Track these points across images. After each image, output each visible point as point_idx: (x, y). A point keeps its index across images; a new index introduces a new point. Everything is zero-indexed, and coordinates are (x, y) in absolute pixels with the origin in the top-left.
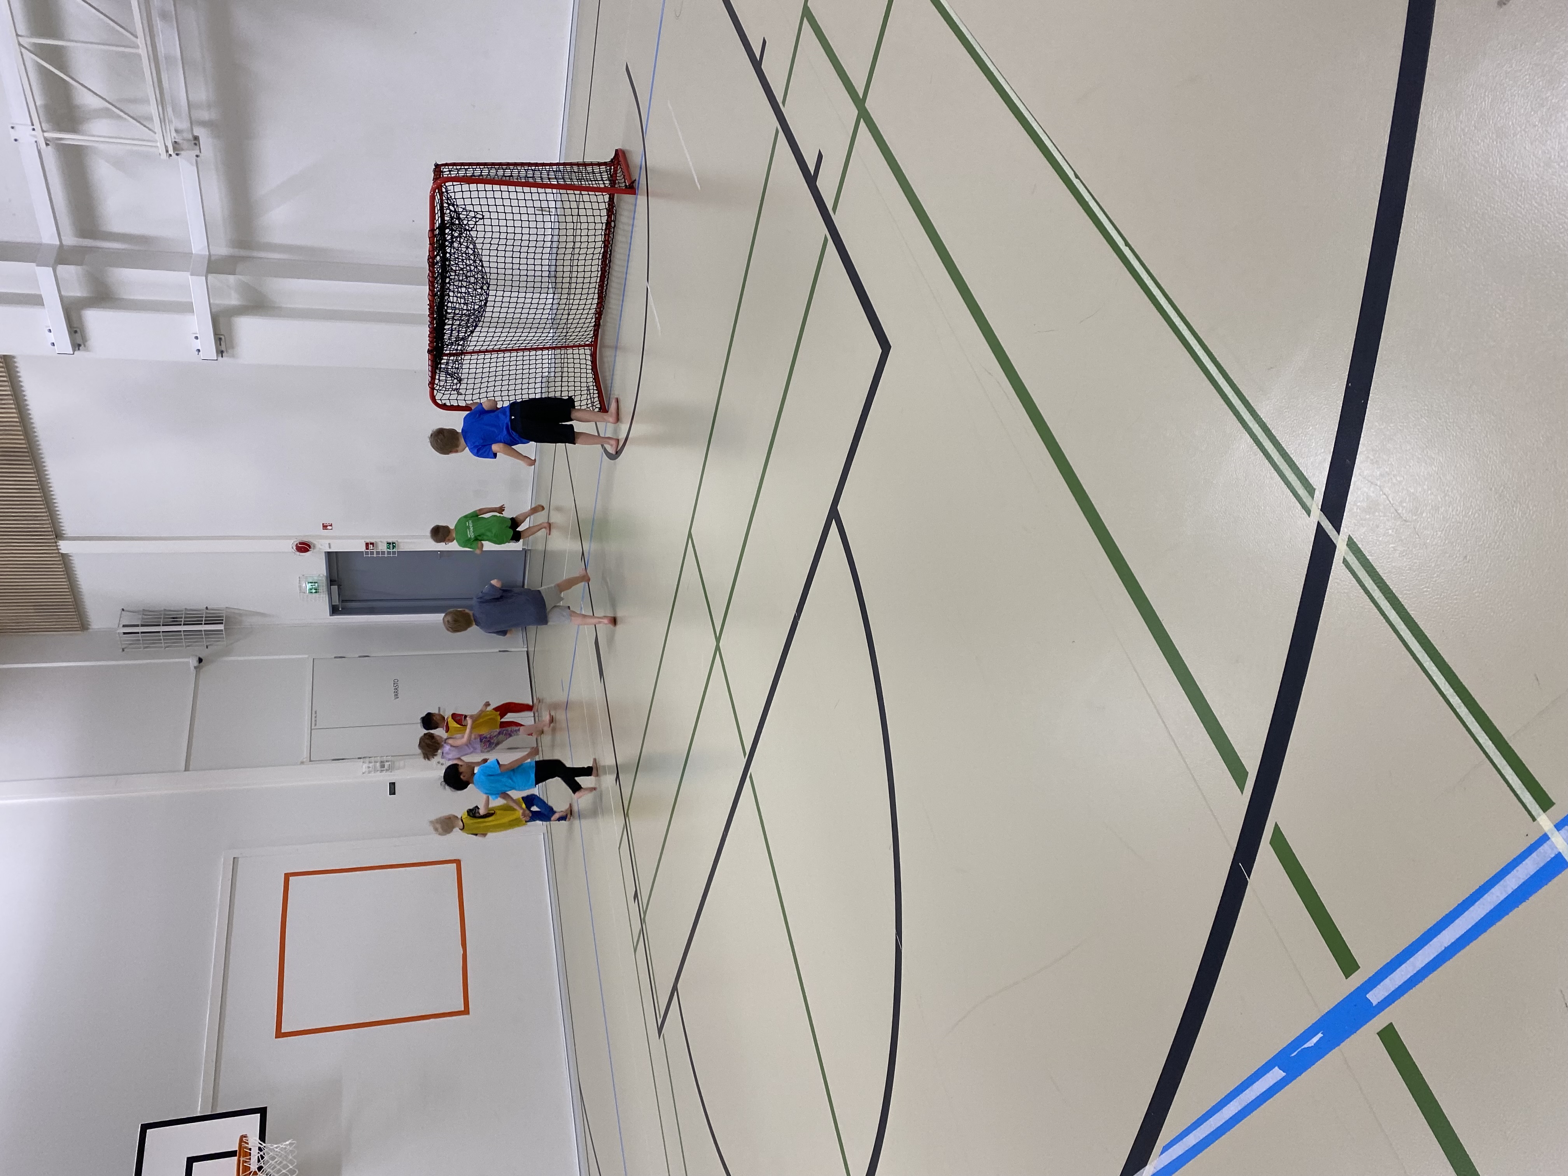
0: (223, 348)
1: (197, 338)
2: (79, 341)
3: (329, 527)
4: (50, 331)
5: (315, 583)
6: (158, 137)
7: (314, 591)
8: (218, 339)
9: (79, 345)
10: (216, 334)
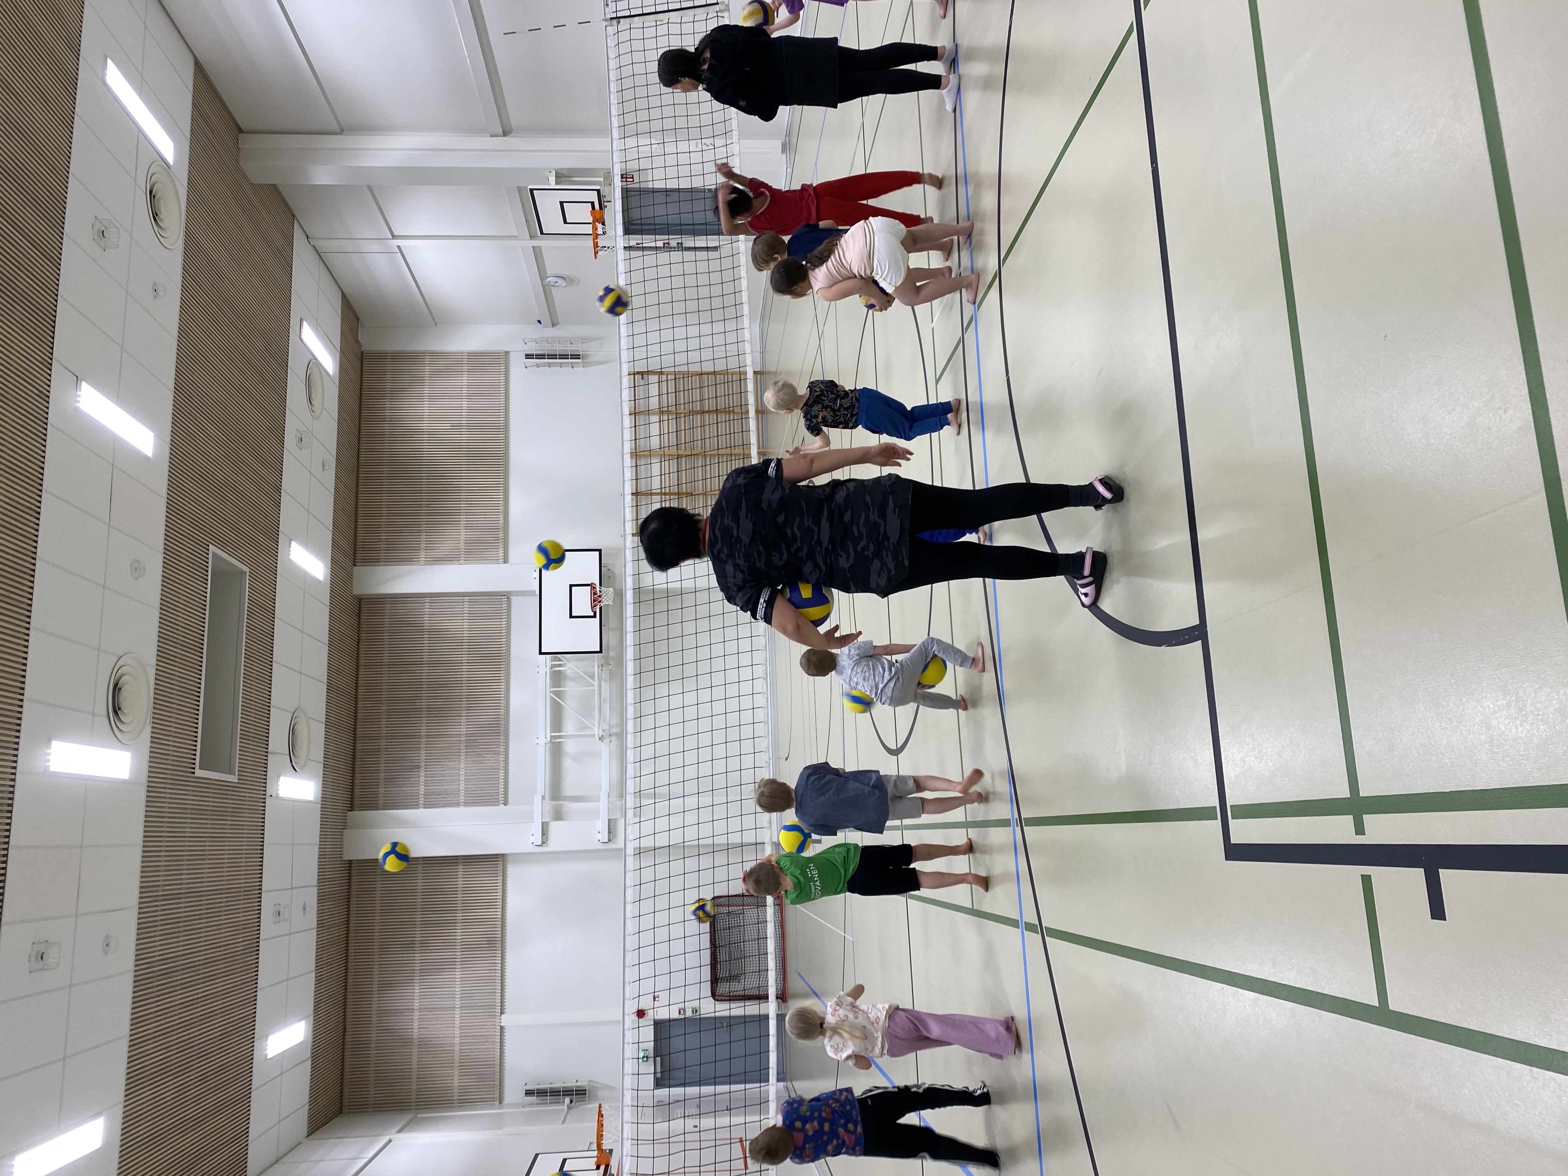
0: (611, 838)
1: (599, 832)
2: (544, 841)
3: (657, 999)
4: (533, 835)
5: (647, 1050)
6: (596, 729)
7: (645, 1059)
8: (609, 832)
9: (544, 843)
10: (609, 829)
